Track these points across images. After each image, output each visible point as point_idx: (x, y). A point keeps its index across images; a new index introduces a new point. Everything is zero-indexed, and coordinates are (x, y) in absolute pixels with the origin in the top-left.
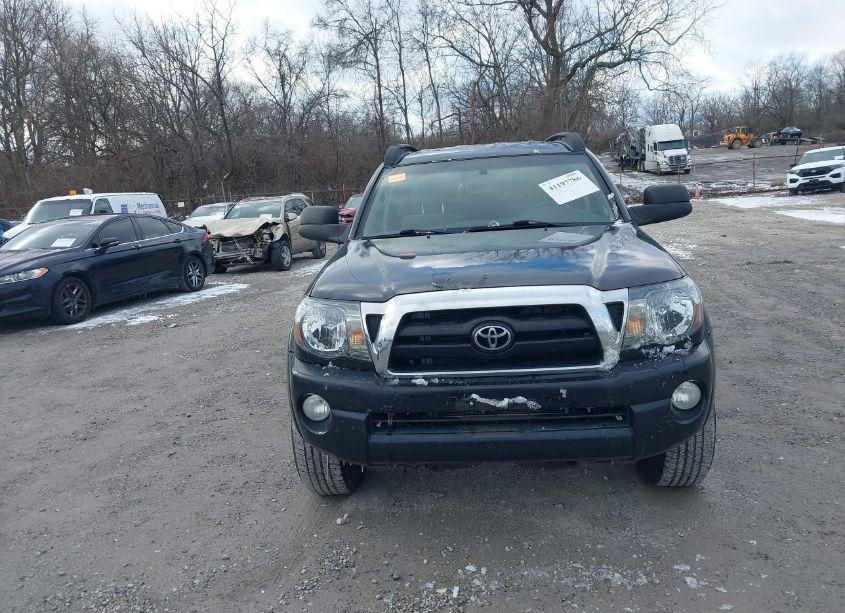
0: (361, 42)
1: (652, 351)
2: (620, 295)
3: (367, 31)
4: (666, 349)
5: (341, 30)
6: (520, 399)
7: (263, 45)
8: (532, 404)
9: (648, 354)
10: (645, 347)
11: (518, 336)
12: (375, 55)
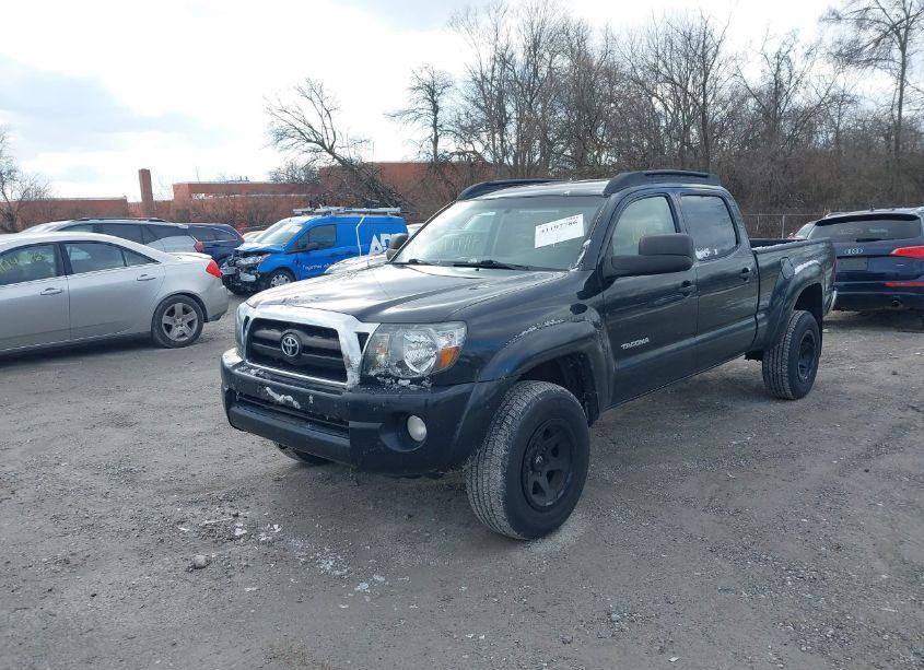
0: (886, 34)
1: (388, 381)
2: (370, 328)
3: (896, 20)
4: (400, 382)
5: (861, 23)
6: (290, 398)
7: (759, 50)
8: (295, 404)
9: (384, 383)
10: (380, 375)
11: (306, 349)
12: (903, 48)
